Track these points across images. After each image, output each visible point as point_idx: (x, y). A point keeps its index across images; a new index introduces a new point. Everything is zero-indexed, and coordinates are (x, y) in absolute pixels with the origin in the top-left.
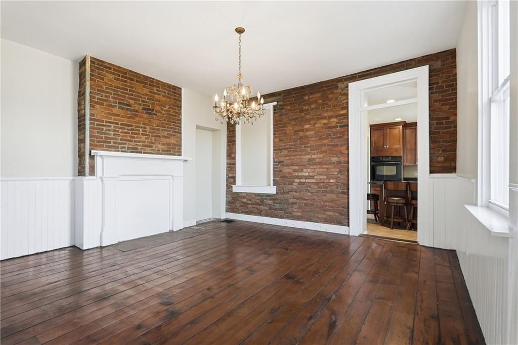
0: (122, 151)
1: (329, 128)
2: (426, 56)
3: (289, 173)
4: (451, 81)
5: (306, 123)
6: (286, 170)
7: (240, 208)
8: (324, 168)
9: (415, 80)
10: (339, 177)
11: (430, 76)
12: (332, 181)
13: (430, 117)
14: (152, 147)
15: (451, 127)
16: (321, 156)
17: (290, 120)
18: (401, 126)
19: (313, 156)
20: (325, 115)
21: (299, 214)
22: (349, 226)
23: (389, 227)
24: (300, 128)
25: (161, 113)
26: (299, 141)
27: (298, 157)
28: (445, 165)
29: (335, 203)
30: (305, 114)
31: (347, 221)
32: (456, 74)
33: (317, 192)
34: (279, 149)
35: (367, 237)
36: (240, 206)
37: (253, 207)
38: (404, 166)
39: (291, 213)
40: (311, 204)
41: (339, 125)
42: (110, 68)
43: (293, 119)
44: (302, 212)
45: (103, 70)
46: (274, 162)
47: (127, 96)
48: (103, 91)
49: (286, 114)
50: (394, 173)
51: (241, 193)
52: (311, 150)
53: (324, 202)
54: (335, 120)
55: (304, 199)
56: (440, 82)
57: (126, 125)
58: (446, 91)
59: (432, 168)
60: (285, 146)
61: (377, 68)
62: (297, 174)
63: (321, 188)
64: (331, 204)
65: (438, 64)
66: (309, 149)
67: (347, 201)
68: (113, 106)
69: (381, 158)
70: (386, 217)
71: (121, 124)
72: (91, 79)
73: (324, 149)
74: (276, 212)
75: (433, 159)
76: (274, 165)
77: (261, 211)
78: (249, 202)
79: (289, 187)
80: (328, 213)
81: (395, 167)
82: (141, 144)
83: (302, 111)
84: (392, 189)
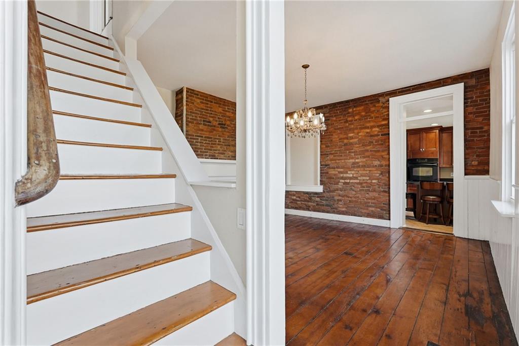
0: (206, 158)
1: (371, 136)
2: (461, 75)
3: (335, 175)
4: (485, 96)
5: (350, 132)
6: (332, 172)
7: (290, 204)
8: (366, 171)
9: (451, 95)
10: (381, 178)
11: (465, 92)
12: (374, 181)
13: (465, 127)
14: (224, 154)
15: (485, 136)
16: (364, 160)
17: (335, 129)
18: (437, 131)
19: (357, 161)
20: (368, 125)
21: (344, 209)
22: (390, 220)
23: (425, 223)
24: (345, 136)
25: (230, 126)
26: (343, 147)
27: (343, 161)
28: (479, 168)
29: (377, 200)
30: (349, 124)
31: (388, 215)
32: (489, 91)
33: (360, 190)
34: (325, 154)
35: (406, 230)
36: (290, 203)
37: (302, 203)
38: (440, 168)
39: (336, 209)
40: (355, 201)
41: (380, 134)
42: (198, 95)
43: (338, 129)
44: (346, 208)
45: (193, 97)
46: (321, 165)
47: (208, 115)
48: (194, 113)
49: (331, 124)
50: (431, 174)
51: (291, 191)
52: (355, 155)
53: (367, 199)
54: (377, 129)
55: (349, 197)
56: (474, 97)
57: (208, 138)
58: (480, 105)
59: (467, 171)
60: (331, 151)
61: (416, 85)
62: (342, 175)
63: (364, 187)
64: (373, 201)
65: (473, 82)
66: (353, 154)
67: (388, 198)
68: (200, 124)
69: (417, 160)
70: (422, 213)
71: (205, 137)
72: (187, 105)
73: (367, 154)
74: (323, 208)
75: (468, 163)
76: (321, 168)
77: (310, 207)
78: (298, 199)
79: (335, 187)
80: (371, 209)
81: (432, 169)
82: (217, 152)
83: (346, 121)
84: (428, 189)
